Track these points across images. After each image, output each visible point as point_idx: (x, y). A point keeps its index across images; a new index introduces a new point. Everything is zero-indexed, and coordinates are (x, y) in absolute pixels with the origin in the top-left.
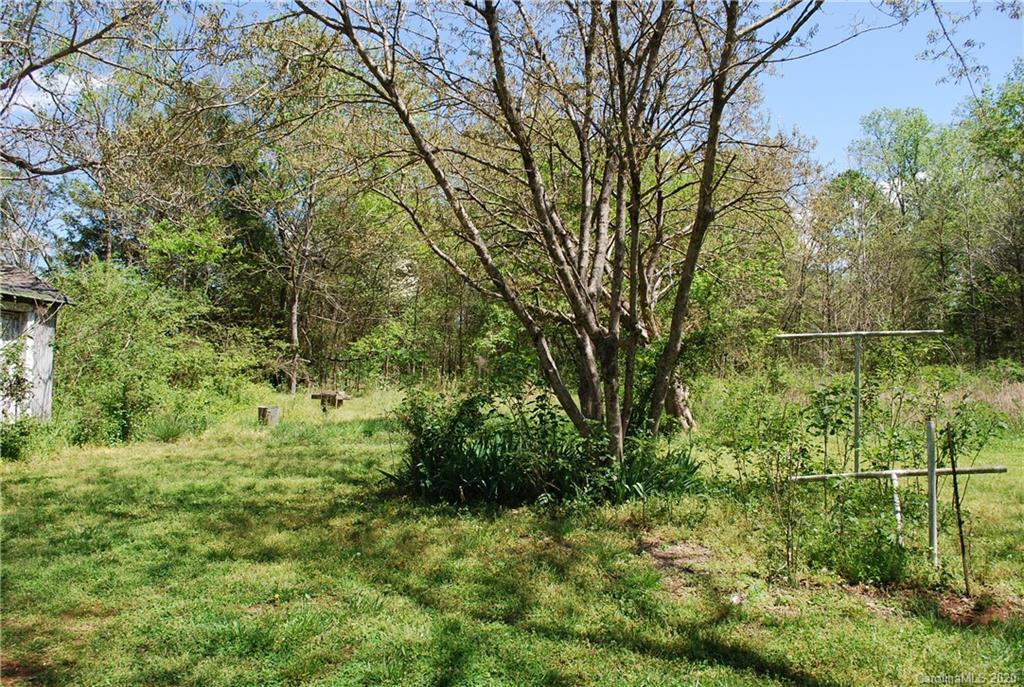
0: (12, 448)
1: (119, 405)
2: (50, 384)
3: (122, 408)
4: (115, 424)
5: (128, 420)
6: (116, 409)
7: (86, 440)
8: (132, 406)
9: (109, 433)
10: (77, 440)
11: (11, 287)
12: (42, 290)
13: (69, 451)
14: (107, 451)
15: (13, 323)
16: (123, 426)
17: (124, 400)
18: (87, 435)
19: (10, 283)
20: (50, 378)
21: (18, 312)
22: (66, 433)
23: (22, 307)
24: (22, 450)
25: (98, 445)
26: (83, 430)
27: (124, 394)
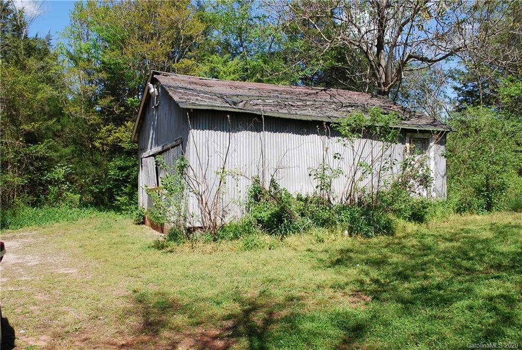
0: (419, 215)
1: (484, 189)
2: (445, 177)
3: (486, 191)
4: (482, 201)
5: (490, 199)
6: (482, 191)
7: (464, 210)
8: (492, 189)
9: (478, 206)
10: (459, 210)
11: (420, 125)
12: (437, 125)
13: (454, 217)
14: (477, 217)
15: (423, 145)
16: (487, 201)
17: (487, 186)
18: (465, 207)
19: (420, 123)
20: (445, 175)
21: (425, 139)
22: (452, 206)
23: (426, 136)
24: (426, 217)
25: (472, 213)
26: (462, 205)
27: (487, 182)
